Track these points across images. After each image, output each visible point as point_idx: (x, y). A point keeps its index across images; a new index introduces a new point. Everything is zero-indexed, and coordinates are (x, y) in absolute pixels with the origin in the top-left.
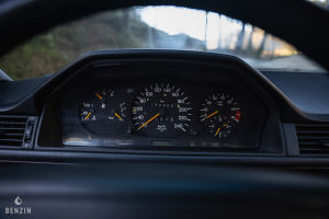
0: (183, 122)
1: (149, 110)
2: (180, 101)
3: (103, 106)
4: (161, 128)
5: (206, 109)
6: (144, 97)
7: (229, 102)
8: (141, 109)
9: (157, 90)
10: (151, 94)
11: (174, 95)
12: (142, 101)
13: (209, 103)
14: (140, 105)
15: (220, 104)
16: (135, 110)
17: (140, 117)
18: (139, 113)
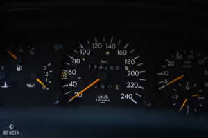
0: (133, 91)
1: (85, 73)
2: (129, 62)
3: (19, 69)
4: (103, 98)
5: (166, 73)
6: (78, 56)
7: (201, 62)
8: (72, 72)
9: (97, 46)
10: (87, 52)
11: (120, 52)
12: (75, 61)
13: (171, 64)
14: (73, 67)
15: (187, 65)
16: (66, 74)
17: (71, 84)
18: (71, 78)
